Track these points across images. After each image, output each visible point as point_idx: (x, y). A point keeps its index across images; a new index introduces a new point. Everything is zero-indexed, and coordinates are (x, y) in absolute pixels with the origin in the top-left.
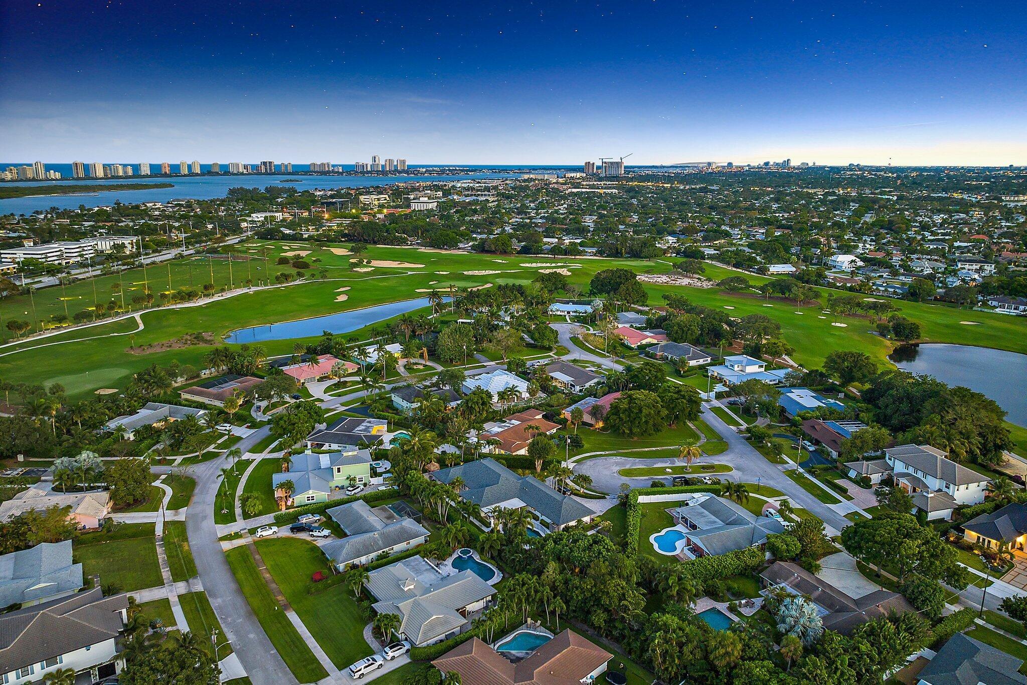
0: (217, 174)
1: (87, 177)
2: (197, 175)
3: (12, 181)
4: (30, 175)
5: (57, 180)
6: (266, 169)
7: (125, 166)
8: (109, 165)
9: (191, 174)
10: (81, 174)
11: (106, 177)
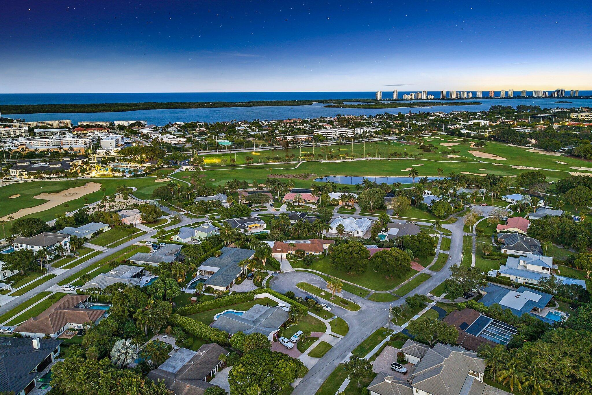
0: (523, 97)
1: (447, 98)
2: (510, 98)
3: (411, 100)
4: (420, 97)
5: (431, 99)
6: (558, 95)
7: (468, 92)
8: (460, 92)
9: (507, 97)
10: (444, 97)
11: (457, 98)
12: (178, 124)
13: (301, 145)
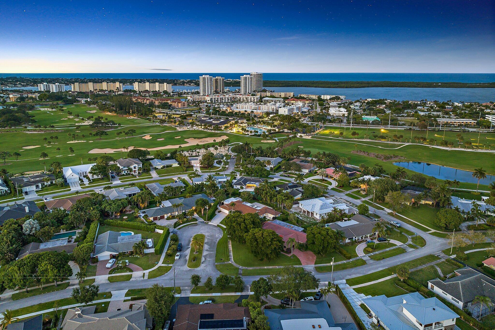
12: (368, 100)
13: (446, 129)
